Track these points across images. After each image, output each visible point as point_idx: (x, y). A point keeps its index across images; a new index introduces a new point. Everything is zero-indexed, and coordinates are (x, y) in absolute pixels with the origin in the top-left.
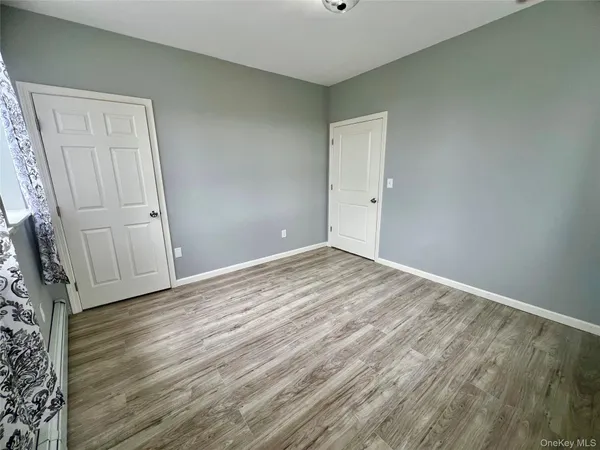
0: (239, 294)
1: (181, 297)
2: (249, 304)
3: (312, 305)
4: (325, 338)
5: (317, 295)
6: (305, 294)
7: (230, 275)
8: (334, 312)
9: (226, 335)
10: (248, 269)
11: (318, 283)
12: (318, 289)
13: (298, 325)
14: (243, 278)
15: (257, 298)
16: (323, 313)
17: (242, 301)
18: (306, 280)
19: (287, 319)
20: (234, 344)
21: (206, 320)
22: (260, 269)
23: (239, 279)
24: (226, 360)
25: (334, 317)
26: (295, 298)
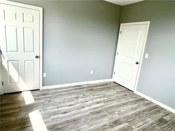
0: (68, 97)
1: (43, 95)
2: (72, 103)
3: (100, 109)
4: (104, 125)
5: (103, 104)
6: (98, 103)
7: (65, 88)
8: (110, 113)
9: (61, 115)
10: (74, 87)
11: (105, 99)
12: (104, 101)
13: (93, 117)
14: (71, 90)
15: (76, 101)
16: (105, 113)
17: (69, 101)
18: (99, 96)
19: (88, 113)
20: (64, 120)
21: (53, 107)
22: (79, 87)
23: (69, 91)
24: (60, 127)
25: (110, 116)
26: (93, 104)
